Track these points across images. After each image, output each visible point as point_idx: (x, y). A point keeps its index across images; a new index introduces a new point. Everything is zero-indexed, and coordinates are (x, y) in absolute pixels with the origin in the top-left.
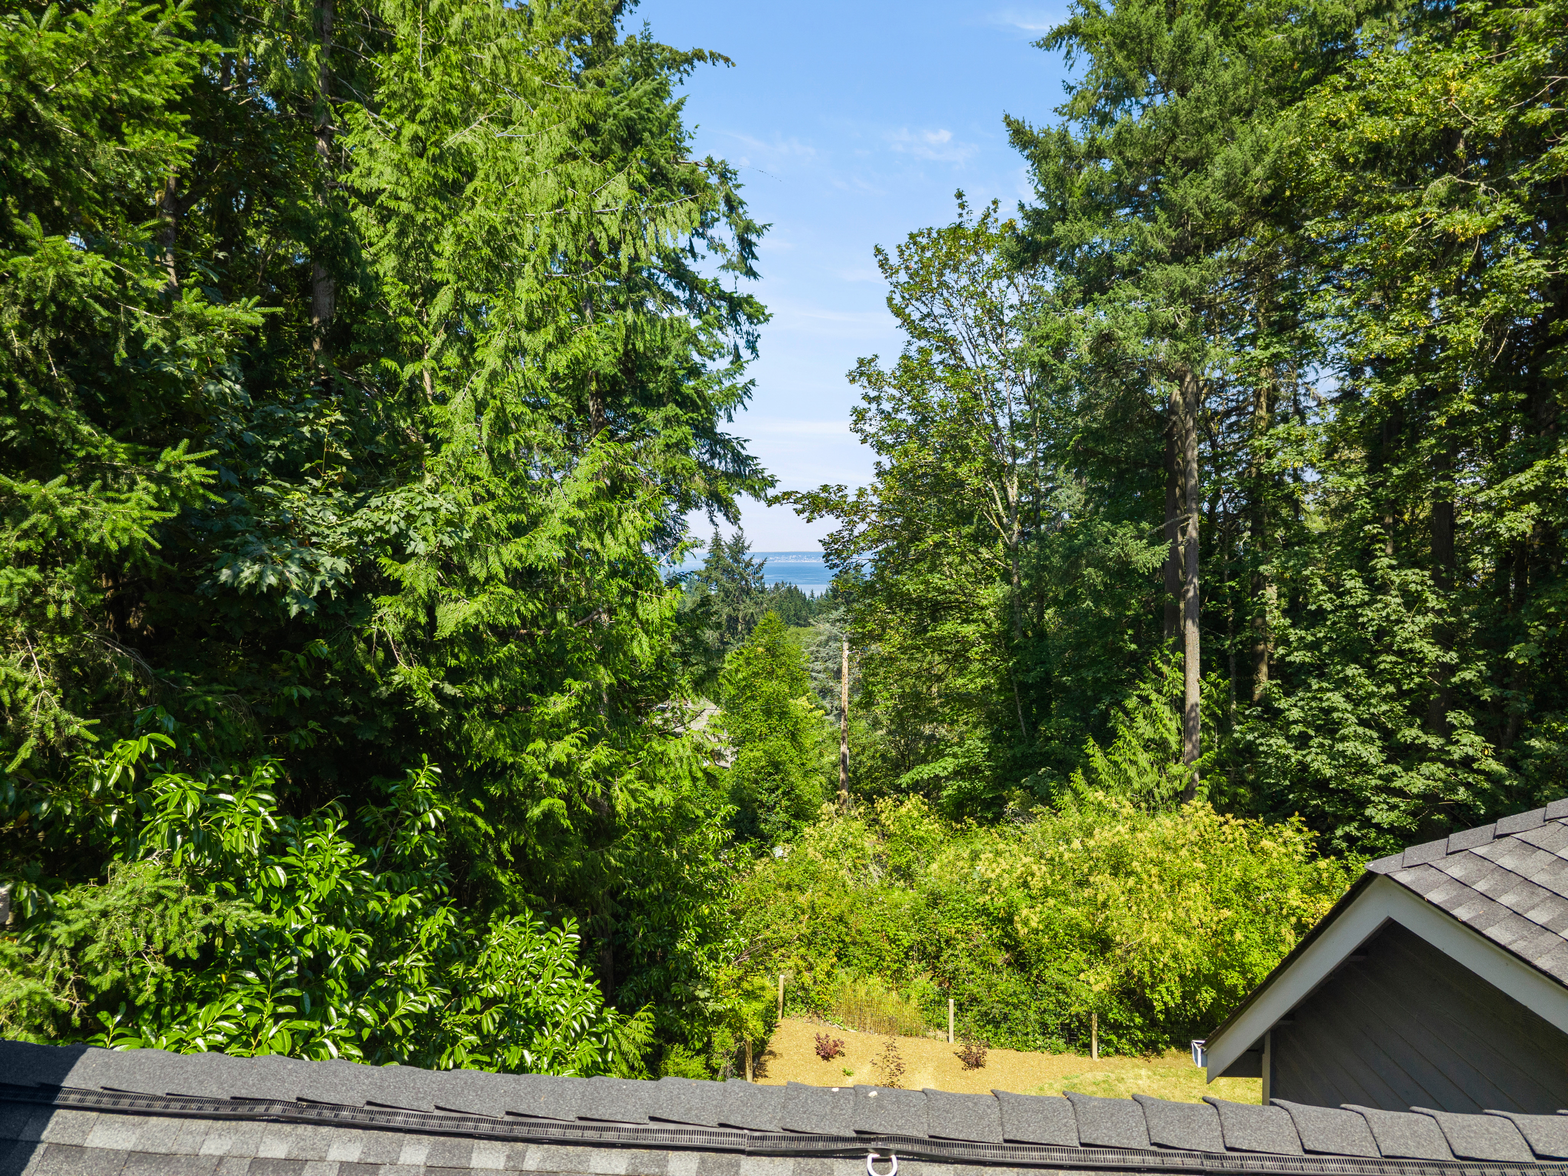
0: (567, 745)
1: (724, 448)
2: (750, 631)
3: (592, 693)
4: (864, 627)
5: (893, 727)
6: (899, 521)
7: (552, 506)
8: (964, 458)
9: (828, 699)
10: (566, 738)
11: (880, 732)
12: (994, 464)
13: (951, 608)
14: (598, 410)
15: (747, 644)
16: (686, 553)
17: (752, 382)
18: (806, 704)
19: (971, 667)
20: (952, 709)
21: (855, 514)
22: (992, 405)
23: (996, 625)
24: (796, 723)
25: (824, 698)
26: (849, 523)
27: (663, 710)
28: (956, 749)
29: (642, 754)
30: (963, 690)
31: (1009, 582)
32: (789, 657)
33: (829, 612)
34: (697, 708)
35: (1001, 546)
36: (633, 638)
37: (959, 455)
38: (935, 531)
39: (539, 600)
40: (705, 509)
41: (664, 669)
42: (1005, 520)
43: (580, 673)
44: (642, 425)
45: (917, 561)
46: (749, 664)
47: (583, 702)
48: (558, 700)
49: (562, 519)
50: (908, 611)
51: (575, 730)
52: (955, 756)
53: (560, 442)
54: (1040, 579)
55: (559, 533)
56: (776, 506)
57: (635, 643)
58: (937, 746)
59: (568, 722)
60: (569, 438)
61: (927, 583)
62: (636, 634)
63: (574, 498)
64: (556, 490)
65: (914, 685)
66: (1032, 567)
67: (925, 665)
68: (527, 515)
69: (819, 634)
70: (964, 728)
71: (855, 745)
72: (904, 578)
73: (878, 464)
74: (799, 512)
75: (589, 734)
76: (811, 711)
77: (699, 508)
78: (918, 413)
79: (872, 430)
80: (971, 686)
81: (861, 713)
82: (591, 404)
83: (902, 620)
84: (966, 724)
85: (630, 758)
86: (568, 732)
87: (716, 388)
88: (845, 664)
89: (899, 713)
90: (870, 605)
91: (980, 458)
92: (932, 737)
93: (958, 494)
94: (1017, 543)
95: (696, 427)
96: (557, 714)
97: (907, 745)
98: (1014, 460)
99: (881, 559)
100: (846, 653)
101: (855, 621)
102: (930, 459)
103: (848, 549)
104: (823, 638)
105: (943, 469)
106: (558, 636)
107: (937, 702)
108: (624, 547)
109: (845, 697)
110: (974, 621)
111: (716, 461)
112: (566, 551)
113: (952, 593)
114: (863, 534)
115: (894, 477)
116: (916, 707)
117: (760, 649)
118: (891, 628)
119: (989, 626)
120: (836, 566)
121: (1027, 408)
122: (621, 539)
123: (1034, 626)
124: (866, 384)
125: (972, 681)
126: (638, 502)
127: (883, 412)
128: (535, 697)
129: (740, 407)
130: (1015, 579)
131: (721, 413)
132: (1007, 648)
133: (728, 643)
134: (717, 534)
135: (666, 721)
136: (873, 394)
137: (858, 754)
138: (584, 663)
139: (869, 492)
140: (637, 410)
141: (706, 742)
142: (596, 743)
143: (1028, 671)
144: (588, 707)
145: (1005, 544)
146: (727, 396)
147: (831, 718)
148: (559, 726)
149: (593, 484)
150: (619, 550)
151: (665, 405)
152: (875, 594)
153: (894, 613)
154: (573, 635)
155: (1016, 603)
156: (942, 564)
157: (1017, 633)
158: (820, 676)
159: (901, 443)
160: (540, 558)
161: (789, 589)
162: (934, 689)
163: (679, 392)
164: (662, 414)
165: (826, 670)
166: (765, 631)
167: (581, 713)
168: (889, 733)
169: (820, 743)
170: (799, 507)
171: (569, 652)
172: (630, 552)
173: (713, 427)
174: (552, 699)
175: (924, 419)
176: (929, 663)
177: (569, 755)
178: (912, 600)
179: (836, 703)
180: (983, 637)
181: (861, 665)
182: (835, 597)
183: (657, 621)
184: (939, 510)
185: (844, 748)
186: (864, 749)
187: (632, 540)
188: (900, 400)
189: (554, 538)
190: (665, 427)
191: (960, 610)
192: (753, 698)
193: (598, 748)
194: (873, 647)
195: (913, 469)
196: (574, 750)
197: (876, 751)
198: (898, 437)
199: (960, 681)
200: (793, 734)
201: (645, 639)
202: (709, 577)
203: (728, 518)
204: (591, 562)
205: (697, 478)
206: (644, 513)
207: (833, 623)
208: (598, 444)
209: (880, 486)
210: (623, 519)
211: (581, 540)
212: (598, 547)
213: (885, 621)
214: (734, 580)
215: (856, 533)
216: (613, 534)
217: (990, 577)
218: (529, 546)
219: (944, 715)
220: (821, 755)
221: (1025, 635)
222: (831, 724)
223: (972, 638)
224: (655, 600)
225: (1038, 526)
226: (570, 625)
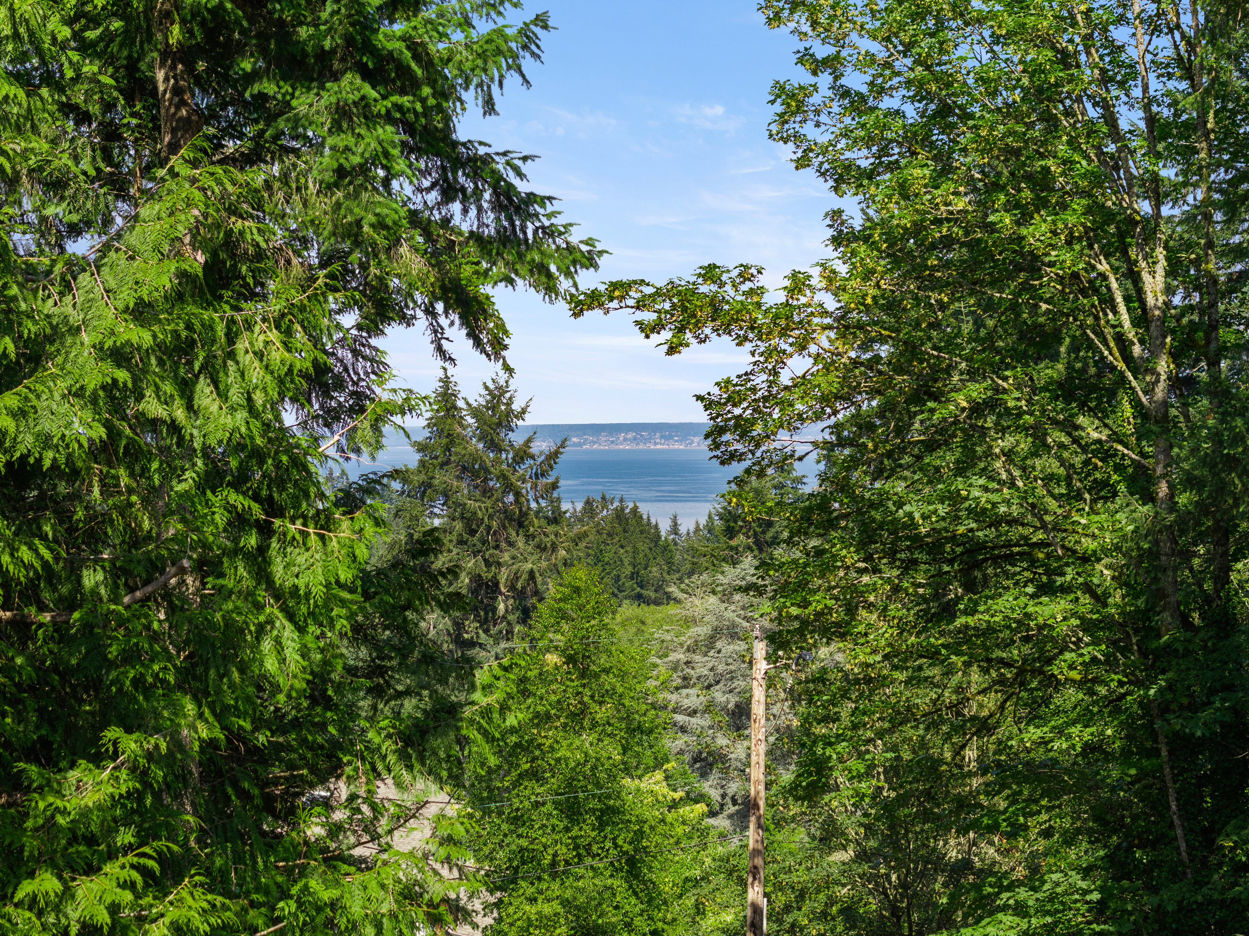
0: (108, 884)
1: (475, 176)
2: (526, 615)
3: (168, 761)
4: (805, 604)
5: (872, 843)
6: (884, 350)
7: (76, 318)
8: (1041, 203)
9: (714, 777)
10: (107, 868)
11: (840, 856)
12: (1109, 216)
13: (1011, 559)
14: (177, 91)
15: (520, 646)
16: (386, 429)
17: (542, 21)
18: (662, 789)
19: (1057, 700)
20: (1013, 799)
21: (784, 333)
22: (1105, 80)
23: (1117, 597)
24: (640, 834)
25: (704, 775)
26: (768, 354)
27: (327, 805)
28: (1023, 893)
29: (286, 907)
30: (1039, 755)
31: (1148, 497)
32: (623, 675)
33: (715, 567)
34: (409, 799)
35: (1128, 411)
36: (261, 630)
37: (1027, 194)
38: (973, 375)
39: (43, 538)
40: (422, 322)
41: (328, 705)
42: (1137, 350)
43: (139, 714)
44: (281, 124)
45: (930, 446)
46: (525, 693)
47: (147, 785)
48: (88, 779)
49: (99, 347)
50: (909, 566)
51: (128, 849)
52: (1021, 910)
53: (86, 165)
54: (1222, 488)
55: (92, 382)
56: (593, 316)
57: (267, 645)
58: (977, 888)
59: (111, 831)
60: (108, 158)
61: (954, 498)
62: (270, 622)
63: (127, 298)
64: (84, 279)
65: (923, 744)
66: (1204, 462)
67: (949, 696)
68: (18, 339)
69: (690, 621)
70: (1041, 845)
71: (779, 887)
72: (900, 487)
73: (836, 215)
74: (648, 330)
75: (161, 858)
76: (674, 805)
77: (408, 321)
78: (929, 97)
79: (823, 137)
80: (1060, 744)
81: (795, 809)
82: (160, 75)
83: (896, 589)
84: (1047, 834)
85: (255, 917)
86: (111, 855)
87: (458, 36)
88: (759, 694)
89: (888, 808)
90: (819, 552)
91: (1079, 204)
92: (965, 865)
93: (1025, 287)
94: (1165, 404)
95: (410, 129)
96: (85, 813)
97: (904, 885)
98: (1157, 206)
99: (842, 443)
100: (762, 666)
101: (783, 590)
102: (960, 204)
103: (764, 417)
104: (703, 631)
105: (990, 228)
106: (87, 627)
107: (975, 782)
108: (242, 415)
109: (757, 773)
110: (1066, 589)
111: (456, 207)
112: (108, 425)
113: (1013, 522)
114: (802, 381)
115: (874, 246)
116: (929, 795)
117: (552, 659)
118: (870, 606)
119: (1101, 599)
120: (734, 457)
121: (1184, 85)
122: (235, 395)
123: (1208, 600)
124: (806, 28)
125: (1060, 731)
126: (275, 306)
127: (846, 93)
128: (33, 770)
129: (512, 80)
130: (1163, 489)
131: (468, 96)
132: (1143, 653)
133: (472, 644)
134: (446, 381)
135: (335, 830)
136: (822, 51)
137: (787, 909)
138: (148, 691)
139: (815, 281)
140: (269, 88)
141: (431, 880)
142: (177, 881)
143: (1194, 708)
144: (157, 796)
145: (1136, 404)
146: (482, 55)
147: (722, 823)
148: (91, 841)
149: (173, 266)
150: (228, 421)
151: (336, 77)
152: (831, 524)
153: (876, 570)
154: (122, 622)
155: (1165, 547)
156: (989, 454)
157: (1166, 615)
158: (696, 722)
159: (893, 167)
160: (46, 441)
161: (619, 514)
162: (970, 754)
163: (369, 47)
164: (328, 98)
165: (709, 708)
166: (565, 616)
167: (140, 811)
168: (862, 856)
169: (696, 883)
170: (649, 316)
171: (112, 665)
172: (255, 425)
173: (448, 130)
174: (73, 775)
175: (944, 110)
176: (959, 689)
177: (114, 909)
178: (917, 541)
179: (733, 787)
180: (1087, 626)
181: (794, 697)
182: (730, 532)
183: (318, 590)
184: (979, 324)
185: (755, 893)
186: (802, 896)
187: (259, 398)
188: (887, 65)
189: (79, 393)
190: (336, 128)
191: (1033, 562)
192: (535, 775)
193: (183, 891)
194: (823, 652)
195: (918, 229)
196: (128, 896)
197: (831, 901)
198: (884, 151)
199: (1034, 733)
200: (632, 862)
201: (289, 632)
202: (427, 485)
203: (478, 343)
204: (164, 450)
205: (404, 249)
206: (288, 332)
207: (726, 597)
208: (185, 171)
209: (843, 269)
210: (241, 346)
211: (140, 397)
212: (180, 414)
213: (853, 588)
214: (487, 492)
215: (785, 379)
216: (215, 383)
217: (1105, 484)
218: (20, 414)
219: (992, 812)
220: (699, 910)
221: (1185, 622)
222: (723, 836)
223: (1063, 628)
224: (313, 540)
225: (1214, 363)
226: (115, 599)
